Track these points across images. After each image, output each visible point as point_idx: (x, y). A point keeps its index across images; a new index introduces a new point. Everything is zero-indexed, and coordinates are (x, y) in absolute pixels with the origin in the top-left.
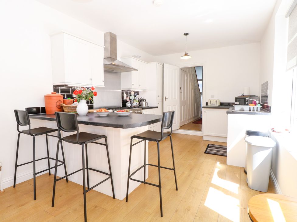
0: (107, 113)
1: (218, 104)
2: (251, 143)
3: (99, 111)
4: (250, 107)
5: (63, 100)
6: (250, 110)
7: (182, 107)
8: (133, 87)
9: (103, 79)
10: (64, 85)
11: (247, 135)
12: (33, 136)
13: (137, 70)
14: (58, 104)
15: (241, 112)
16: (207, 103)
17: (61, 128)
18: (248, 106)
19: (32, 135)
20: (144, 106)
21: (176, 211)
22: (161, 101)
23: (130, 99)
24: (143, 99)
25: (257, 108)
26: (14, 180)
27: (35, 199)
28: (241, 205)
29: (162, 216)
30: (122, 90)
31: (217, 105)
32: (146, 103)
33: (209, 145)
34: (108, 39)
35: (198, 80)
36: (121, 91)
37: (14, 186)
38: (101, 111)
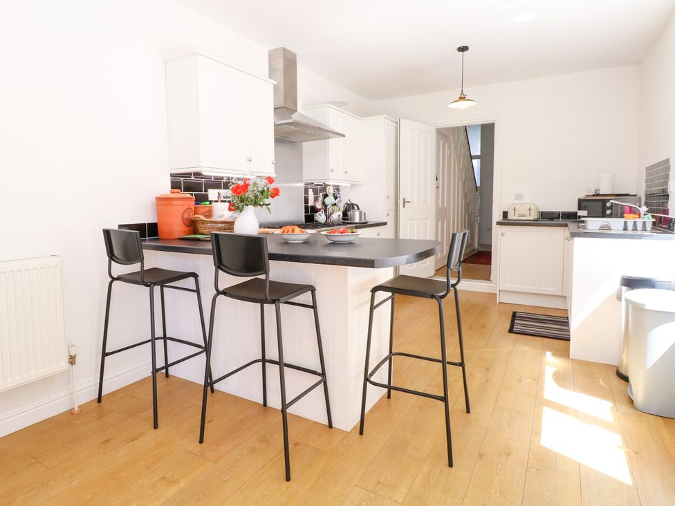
0: (305, 237)
1: (534, 216)
2: (644, 305)
3: (288, 232)
4: (625, 222)
5: (195, 207)
6: (625, 229)
7: (440, 223)
8: (332, 175)
9: (273, 159)
10: (190, 174)
11: (624, 288)
12: (149, 288)
13: (344, 136)
14: (186, 216)
15: (604, 233)
16: (505, 214)
17: (222, 267)
18: (622, 220)
19: (146, 285)
20: (357, 220)
21: (481, 456)
22: (393, 208)
23: (323, 203)
24: (352, 204)
25: (644, 223)
26: (98, 385)
27: (156, 427)
28: (627, 445)
29: (451, 465)
30: (307, 184)
31: (532, 219)
32: (361, 214)
33: (514, 314)
34: (280, 65)
35: (472, 157)
36: (302, 185)
37: (99, 400)
38: (293, 231)
